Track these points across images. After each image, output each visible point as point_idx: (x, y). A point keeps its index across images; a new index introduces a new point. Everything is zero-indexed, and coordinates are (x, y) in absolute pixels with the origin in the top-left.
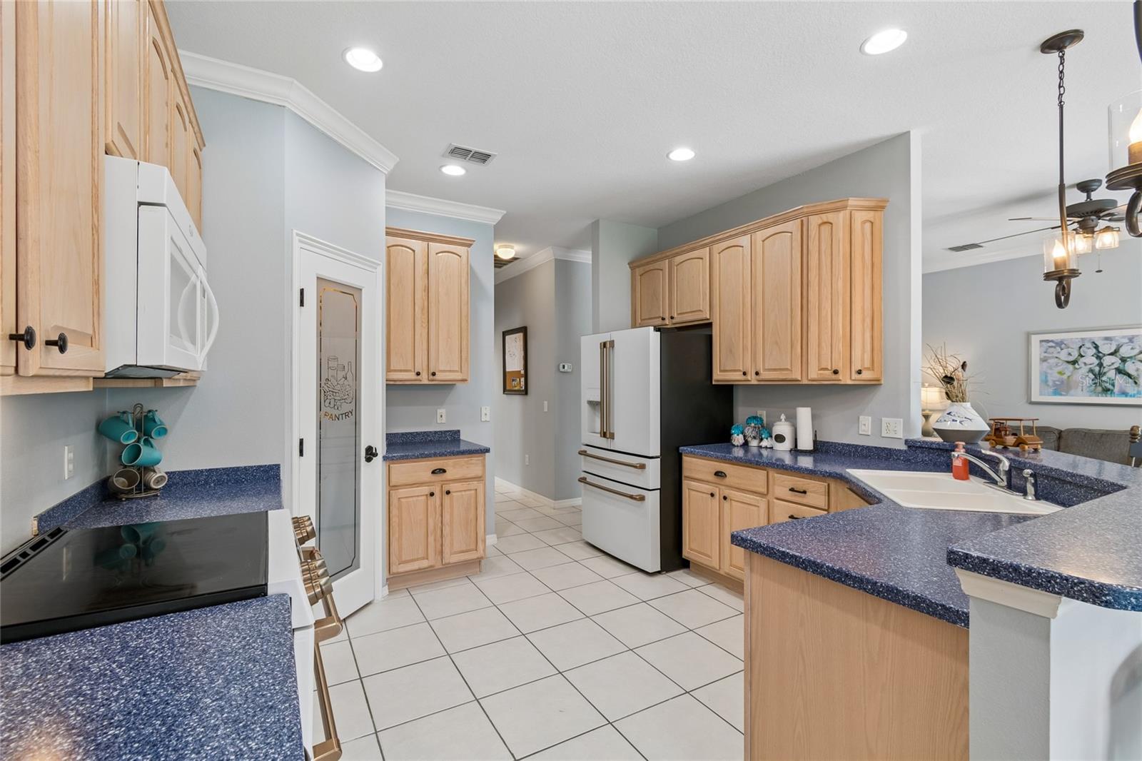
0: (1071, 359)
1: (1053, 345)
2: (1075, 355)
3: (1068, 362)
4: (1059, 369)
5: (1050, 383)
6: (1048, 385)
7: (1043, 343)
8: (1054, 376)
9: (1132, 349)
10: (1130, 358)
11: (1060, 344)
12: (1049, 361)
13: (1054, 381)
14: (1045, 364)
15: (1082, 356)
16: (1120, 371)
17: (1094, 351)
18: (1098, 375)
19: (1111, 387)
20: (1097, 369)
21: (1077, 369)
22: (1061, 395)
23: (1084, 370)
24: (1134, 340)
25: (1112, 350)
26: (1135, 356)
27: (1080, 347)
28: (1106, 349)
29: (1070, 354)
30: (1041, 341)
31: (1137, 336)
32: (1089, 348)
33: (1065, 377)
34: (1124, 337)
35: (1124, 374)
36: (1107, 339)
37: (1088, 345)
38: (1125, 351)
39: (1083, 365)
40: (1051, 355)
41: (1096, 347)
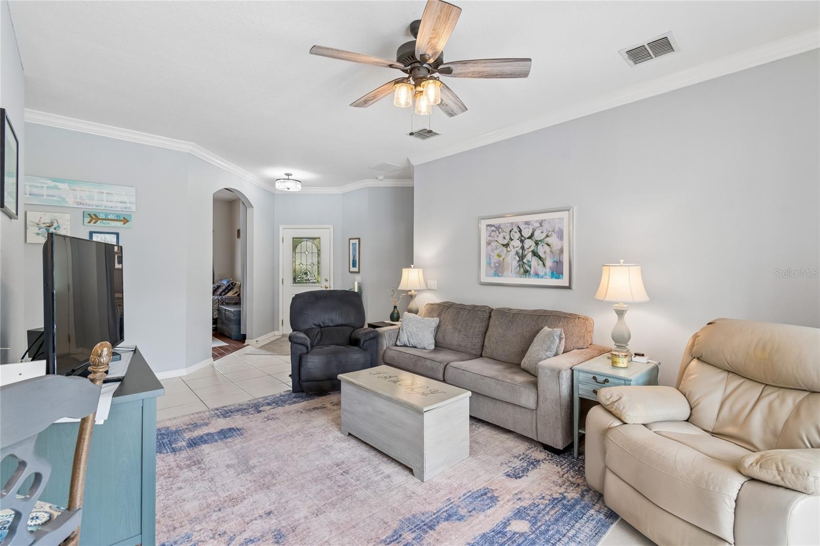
0: (505, 242)
1: (495, 229)
2: (508, 237)
3: (503, 245)
4: (497, 252)
5: (493, 265)
6: (491, 267)
7: (489, 228)
8: (495, 259)
9: (542, 232)
10: (541, 241)
11: (498, 228)
12: (492, 244)
13: (495, 263)
14: (490, 246)
15: (512, 240)
16: (535, 254)
17: (519, 235)
18: (522, 257)
19: (528, 268)
20: (520, 251)
21: (509, 251)
22: (499, 276)
23: (513, 252)
24: (543, 224)
25: (530, 234)
26: (544, 239)
27: (511, 231)
28: (526, 233)
29: (504, 238)
30: (488, 226)
31: (545, 220)
32: (516, 232)
33: (501, 259)
34: (537, 221)
35: (537, 257)
36: (527, 223)
37: (516, 229)
38: (538, 236)
39: (512, 247)
40: (492, 239)
41: (520, 231)
